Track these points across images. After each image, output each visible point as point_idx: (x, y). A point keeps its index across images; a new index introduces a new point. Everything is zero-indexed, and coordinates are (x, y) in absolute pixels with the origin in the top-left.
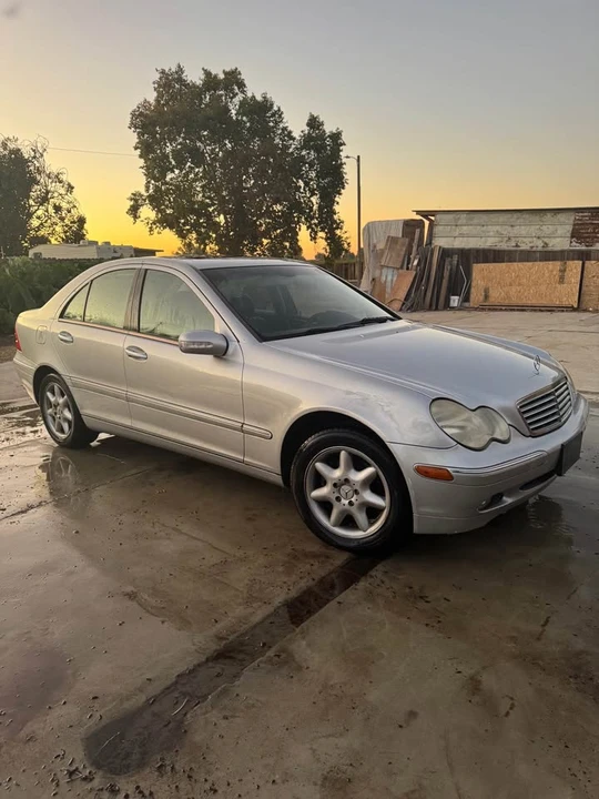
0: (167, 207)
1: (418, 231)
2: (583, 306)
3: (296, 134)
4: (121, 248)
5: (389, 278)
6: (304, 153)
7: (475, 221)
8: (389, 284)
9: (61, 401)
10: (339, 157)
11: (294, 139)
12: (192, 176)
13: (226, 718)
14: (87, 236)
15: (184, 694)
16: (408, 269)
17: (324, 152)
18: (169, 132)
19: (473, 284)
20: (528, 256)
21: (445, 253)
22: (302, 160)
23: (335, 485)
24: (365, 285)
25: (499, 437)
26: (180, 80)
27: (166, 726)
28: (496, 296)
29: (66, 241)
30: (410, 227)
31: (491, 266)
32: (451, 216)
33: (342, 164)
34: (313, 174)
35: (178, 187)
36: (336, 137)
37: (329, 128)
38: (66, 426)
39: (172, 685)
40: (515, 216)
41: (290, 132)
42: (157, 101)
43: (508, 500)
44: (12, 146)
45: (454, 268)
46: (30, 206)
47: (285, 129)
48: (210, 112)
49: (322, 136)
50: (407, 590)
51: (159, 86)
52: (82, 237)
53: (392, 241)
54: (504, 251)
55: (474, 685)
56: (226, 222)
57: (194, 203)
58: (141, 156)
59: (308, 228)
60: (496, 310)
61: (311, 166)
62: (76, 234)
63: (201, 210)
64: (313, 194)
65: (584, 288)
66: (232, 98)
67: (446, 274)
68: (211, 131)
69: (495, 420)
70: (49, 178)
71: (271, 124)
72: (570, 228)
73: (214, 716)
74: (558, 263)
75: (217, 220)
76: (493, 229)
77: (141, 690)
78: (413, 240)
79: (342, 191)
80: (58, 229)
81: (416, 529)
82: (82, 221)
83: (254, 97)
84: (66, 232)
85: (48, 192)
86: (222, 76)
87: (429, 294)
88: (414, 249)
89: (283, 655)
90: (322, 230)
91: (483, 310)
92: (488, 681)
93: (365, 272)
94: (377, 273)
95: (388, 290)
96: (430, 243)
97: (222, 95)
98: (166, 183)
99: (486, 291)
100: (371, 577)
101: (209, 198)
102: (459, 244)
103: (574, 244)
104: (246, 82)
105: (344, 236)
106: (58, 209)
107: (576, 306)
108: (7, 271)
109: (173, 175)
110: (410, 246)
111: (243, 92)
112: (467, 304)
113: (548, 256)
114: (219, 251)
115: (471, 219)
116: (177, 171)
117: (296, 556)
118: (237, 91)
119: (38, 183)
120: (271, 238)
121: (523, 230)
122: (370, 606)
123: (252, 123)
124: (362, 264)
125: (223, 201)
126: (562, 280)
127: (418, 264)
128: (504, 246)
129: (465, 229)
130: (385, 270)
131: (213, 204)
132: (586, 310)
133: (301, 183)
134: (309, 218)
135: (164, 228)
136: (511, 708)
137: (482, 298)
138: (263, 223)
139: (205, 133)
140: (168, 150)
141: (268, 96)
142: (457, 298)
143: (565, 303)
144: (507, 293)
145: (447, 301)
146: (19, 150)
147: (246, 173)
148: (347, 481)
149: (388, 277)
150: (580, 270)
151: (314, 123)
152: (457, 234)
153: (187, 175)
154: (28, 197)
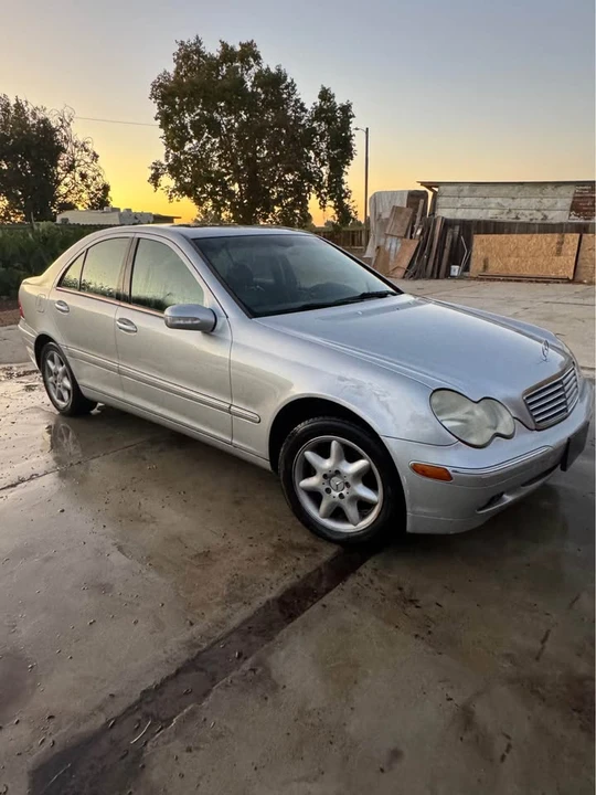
0: (185, 175)
1: (422, 201)
2: (578, 278)
3: (308, 106)
4: (142, 214)
5: (393, 247)
6: (315, 124)
7: (478, 193)
8: (392, 253)
9: (60, 369)
10: (348, 128)
11: (306, 111)
12: (209, 146)
13: (189, 750)
14: (112, 203)
15: (147, 716)
16: (411, 237)
17: (335, 125)
18: (188, 103)
19: (473, 254)
20: (527, 228)
21: (448, 224)
22: (313, 131)
23: (325, 476)
24: (370, 252)
25: (503, 432)
26: (198, 52)
27: (123, 758)
28: (495, 267)
29: (92, 207)
30: (415, 197)
31: (491, 237)
32: (454, 188)
33: (351, 136)
34: (323, 145)
35: (195, 156)
36: (346, 109)
37: (339, 101)
38: (65, 395)
39: (137, 703)
40: (517, 188)
41: (302, 104)
42: (177, 72)
43: (508, 499)
44: (40, 115)
45: (456, 239)
46: (58, 174)
47: (297, 101)
48: (227, 83)
49: (332, 109)
50: (398, 592)
51: (178, 58)
52: (107, 204)
53: (396, 210)
54: (503, 223)
55: (466, 718)
56: (241, 190)
57: (211, 172)
58: (161, 127)
59: (318, 196)
60: (494, 280)
61: (322, 136)
62: (101, 202)
63: (217, 180)
64: (323, 164)
65: (580, 261)
66: (247, 70)
67: (448, 244)
68: (228, 103)
69: (499, 412)
70: (76, 147)
71: (285, 96)
72: (569, 201)
73: (177, 746)
74: (557, 235)
75: (232, 188)
76: (494, 201)
77: (101, 709)
78: (416, 210)
79: (351, 162)
80: (85, 196)
81: (409, 528)
82: (106, 188)
83: (268, 69)
84: (91, 199)
85: (74, 161)
86: (238, 48)
87: (431, 263)
88: (418, 219)
89: (260, 670)
90: (332, 198)
91: (481, 280)
92: (482, 712)
93: (371, 240)
94: (382, 242)
95: (392, 258)
96: (433, 213)
97: (238, 67)
98: (185, 153)
99: (486, 262)
100: (360, 575)
101: (225, 167)
102: (460, 215)
103: (573, 217)
104: (261, 54)
105: (352, 205)
106: (83, 176)
107: (571, 278)
108: (30, 235)
109: (191, 145)
110: (414, 216)
111: (258, 64)
112: (466, 274)
113: (547, 228)
114: (233, 218)
115: (474, 191)
116: (195, 142)
117: (281, 549)
118: (252, 63)
119: (65, 151)
120: (282, 206)
121: (523, 203)
122: (357, 611)
123: (267, 95)
124: (368, 231)
125: (237, 171)
126: (559, 252)
127: (421, 234)
128: (504, 218)
129: (467, 201)
130: (389, 239)
131: (229, 174)
132: (581, 282)
133: (312, 154)
134: (319, 188)
135: (183, 195)
136: (507, 751)
137: (481, 268)
138: (275, 192)
139: (222, 104)
140: (187, 120)
141: (282, 69)
142: (457, 267)
143: (561, 275)
144: (506, 265)
145: (448, 270)
146: (47, 119)
147: (260, 143)
148: (338, 473)
149: (393, 245)
150: (577, 242)
151: (325, 95)
152: (459, 205)
153: (204, 144)
154: (57, 165)
